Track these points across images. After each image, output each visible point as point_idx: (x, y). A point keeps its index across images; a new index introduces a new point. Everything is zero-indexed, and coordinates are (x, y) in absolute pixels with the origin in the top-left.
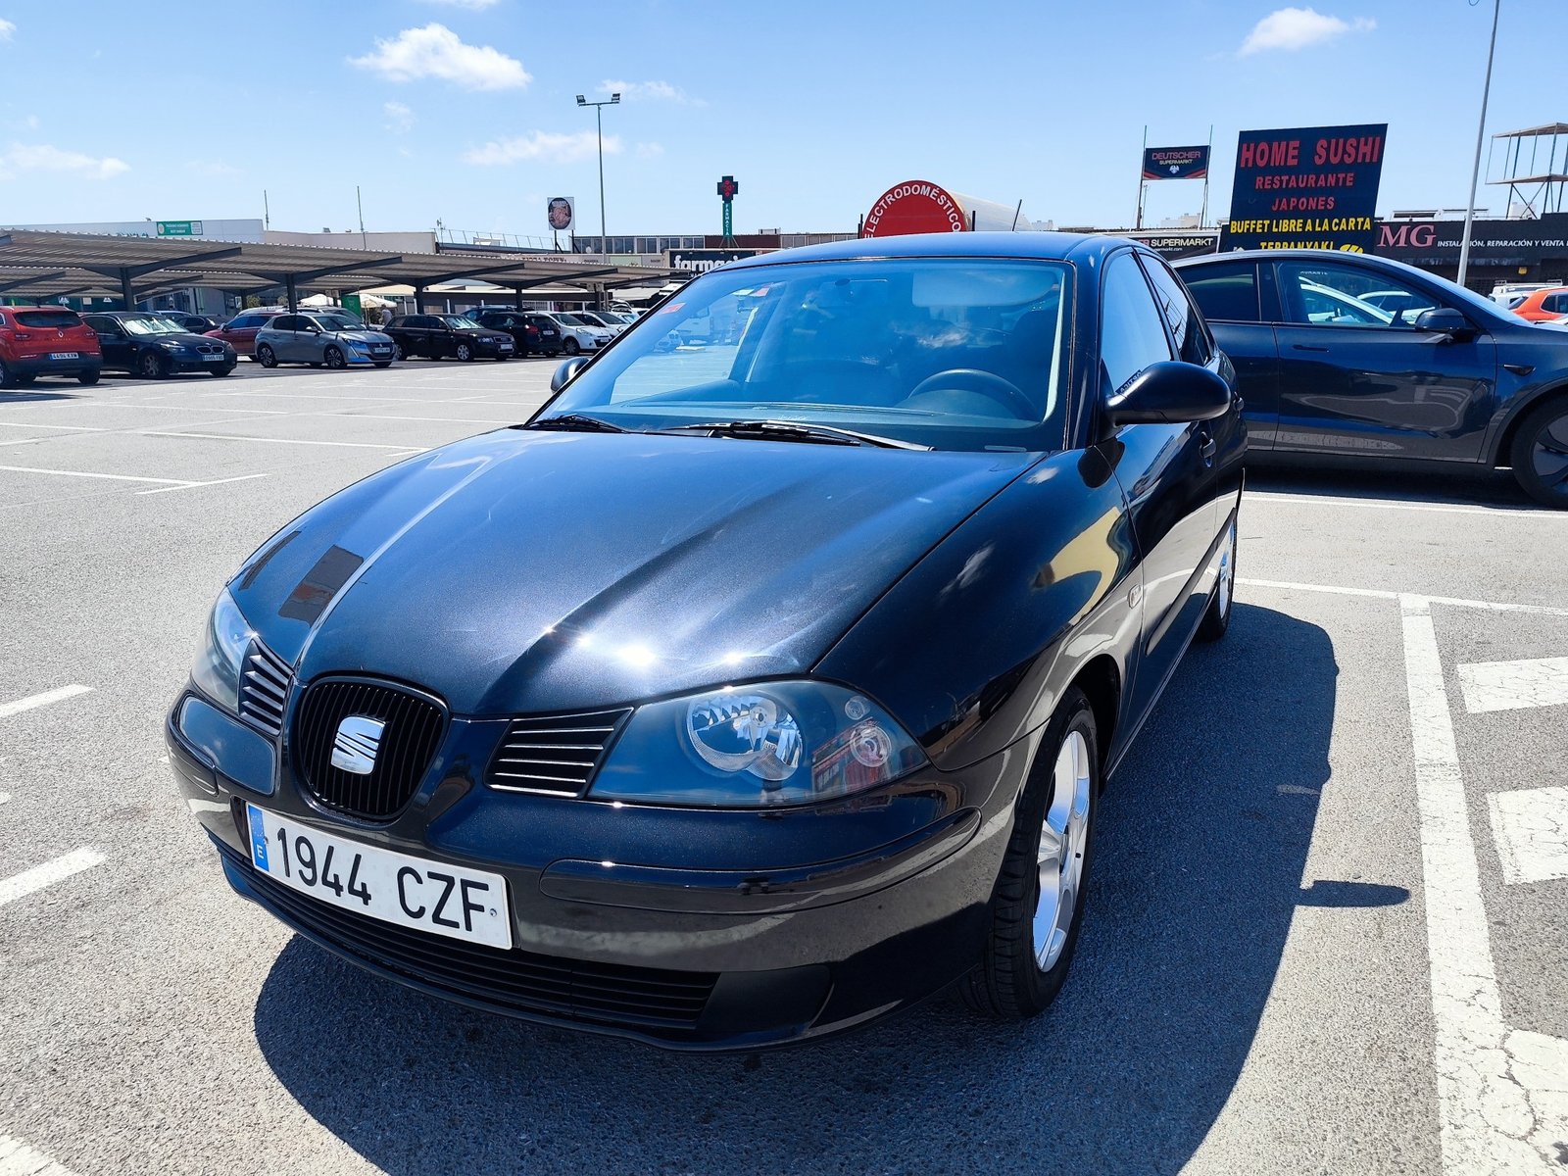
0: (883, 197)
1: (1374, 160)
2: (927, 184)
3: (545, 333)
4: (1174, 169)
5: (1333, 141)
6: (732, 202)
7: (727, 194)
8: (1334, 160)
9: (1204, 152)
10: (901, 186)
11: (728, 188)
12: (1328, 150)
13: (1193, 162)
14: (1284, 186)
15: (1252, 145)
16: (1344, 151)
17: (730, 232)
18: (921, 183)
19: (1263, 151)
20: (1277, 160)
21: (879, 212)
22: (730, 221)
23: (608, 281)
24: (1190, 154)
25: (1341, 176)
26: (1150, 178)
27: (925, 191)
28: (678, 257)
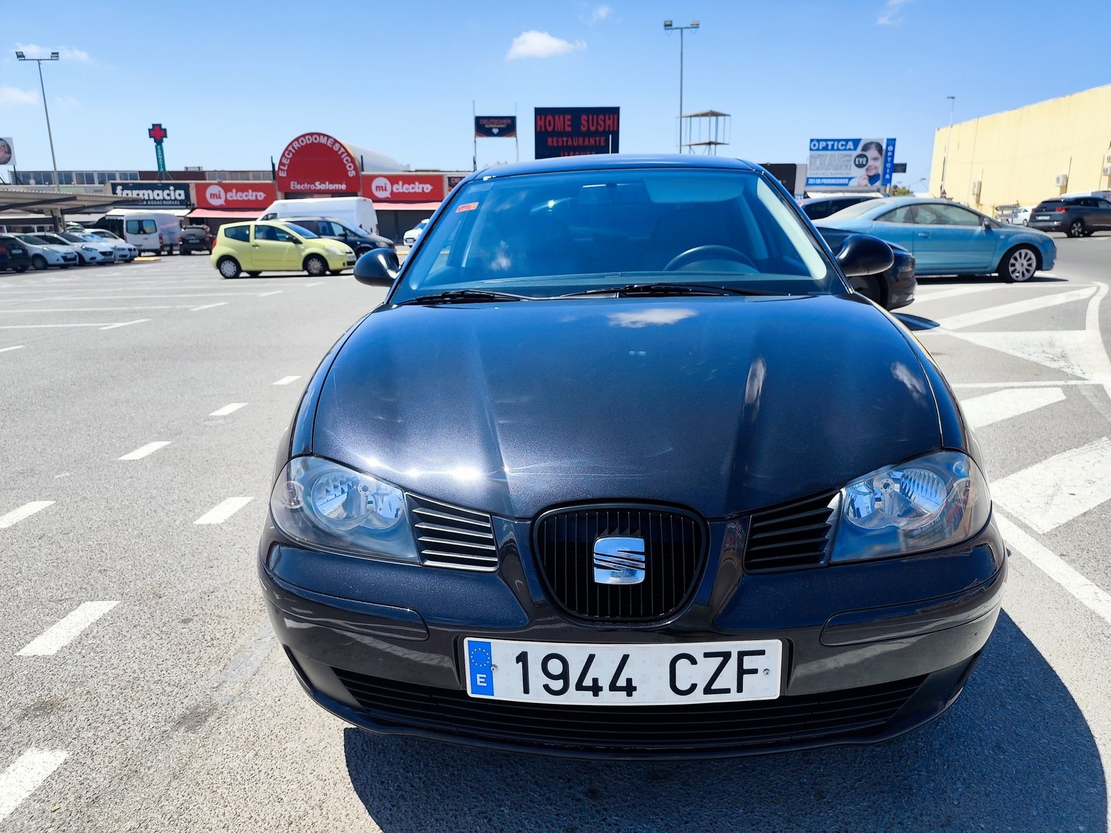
0: (291, 144)
1: (615, 129)
2: (324, 135)
3: (14, 252)
4: (495, 131)
5: (590, 117)
6: (163, 144)
7: (158, 138)
8: (593, 129)
9: (513, 120)
10: (304, 136)
11: (158, 133)
12: (588, 122)
13: (507, 127)
14: (565, 144)
15: (543, 117)
16: (598, 124)
17: (164, 167)
18: (319, 134)
19: (550, 121)
20: (559, 127)
21: (288, 154)
22: (163, 159)
23: (64, 207)
24: (504, 121)
25: (598, 139)
26: (481, 136)
27: (323, 140)
28: (119, 188)
